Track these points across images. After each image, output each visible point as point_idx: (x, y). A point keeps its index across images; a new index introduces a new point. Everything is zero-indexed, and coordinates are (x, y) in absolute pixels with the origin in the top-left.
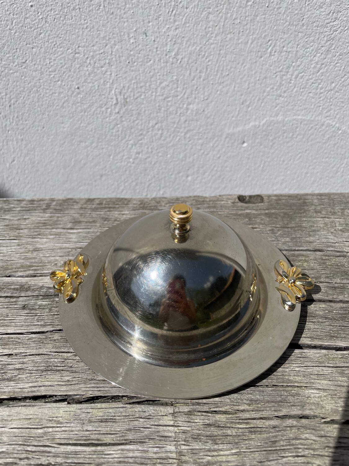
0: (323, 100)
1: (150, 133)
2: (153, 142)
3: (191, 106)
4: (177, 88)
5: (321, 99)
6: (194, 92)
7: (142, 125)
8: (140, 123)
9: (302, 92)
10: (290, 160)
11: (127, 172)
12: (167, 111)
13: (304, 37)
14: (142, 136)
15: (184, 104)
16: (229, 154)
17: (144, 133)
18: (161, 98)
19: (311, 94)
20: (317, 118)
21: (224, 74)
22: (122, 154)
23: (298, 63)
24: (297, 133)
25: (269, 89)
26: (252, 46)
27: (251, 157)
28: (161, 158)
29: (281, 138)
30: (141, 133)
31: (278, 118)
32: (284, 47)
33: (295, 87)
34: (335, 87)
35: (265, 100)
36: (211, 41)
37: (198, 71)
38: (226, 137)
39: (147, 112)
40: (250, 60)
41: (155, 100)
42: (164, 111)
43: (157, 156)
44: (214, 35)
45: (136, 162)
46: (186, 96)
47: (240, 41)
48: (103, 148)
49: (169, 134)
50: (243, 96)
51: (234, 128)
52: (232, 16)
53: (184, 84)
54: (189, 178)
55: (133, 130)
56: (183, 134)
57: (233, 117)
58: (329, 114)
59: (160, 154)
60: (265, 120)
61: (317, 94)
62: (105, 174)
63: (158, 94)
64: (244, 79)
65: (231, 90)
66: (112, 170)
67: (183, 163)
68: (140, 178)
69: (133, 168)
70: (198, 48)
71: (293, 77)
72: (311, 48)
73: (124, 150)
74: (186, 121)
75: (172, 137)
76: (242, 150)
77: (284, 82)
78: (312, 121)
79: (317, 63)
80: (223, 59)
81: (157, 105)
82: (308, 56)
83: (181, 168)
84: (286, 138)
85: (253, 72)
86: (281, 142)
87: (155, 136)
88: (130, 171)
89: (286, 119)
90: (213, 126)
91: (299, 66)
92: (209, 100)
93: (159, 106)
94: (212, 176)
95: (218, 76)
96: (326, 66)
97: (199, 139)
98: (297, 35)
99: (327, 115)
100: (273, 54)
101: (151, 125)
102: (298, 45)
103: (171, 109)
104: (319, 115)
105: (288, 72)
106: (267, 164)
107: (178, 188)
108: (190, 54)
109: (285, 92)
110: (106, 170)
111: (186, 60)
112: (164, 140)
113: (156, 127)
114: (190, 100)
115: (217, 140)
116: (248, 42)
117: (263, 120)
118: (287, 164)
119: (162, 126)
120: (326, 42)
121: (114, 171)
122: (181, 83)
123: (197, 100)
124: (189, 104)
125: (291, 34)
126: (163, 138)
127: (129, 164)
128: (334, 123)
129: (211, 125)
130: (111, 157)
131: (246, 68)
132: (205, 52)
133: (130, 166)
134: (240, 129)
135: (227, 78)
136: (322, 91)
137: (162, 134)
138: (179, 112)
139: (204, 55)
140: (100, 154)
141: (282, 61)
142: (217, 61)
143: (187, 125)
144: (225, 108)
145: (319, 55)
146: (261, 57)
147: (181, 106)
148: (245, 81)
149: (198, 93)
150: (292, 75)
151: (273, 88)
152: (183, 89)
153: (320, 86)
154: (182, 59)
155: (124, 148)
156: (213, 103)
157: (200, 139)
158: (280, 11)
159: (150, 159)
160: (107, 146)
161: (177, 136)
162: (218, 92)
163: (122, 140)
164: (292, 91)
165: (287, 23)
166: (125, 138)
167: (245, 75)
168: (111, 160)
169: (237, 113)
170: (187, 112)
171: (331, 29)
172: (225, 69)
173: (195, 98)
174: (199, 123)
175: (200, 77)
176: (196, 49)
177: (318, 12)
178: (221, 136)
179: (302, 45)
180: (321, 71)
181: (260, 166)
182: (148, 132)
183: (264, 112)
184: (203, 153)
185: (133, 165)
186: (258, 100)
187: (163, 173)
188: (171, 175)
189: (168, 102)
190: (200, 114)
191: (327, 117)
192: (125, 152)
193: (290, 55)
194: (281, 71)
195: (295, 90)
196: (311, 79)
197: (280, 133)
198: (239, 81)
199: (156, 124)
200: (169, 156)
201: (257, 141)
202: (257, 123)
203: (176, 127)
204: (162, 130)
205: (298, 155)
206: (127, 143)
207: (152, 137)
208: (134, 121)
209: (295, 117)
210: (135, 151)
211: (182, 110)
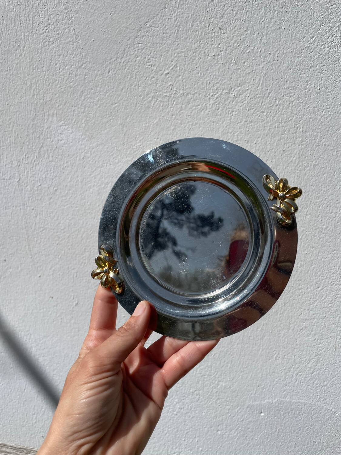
0: (319, 391)
1: (190, 396)
2: (192, 402)
3: (221, 383)
4: (211, 370)
5: (318, 391)
6: (223, 374)
7: (185, 390)
8: (184, 389)
9: (302, 385)
10: (300, 430)
11: (171, 421)
12: (204, 383)
13: (298, 351)
14: (185, 398)
15: (215, 381)
16: (250, 419)
17: (186, 395)
18: (199, 375)
19: (309, 387)
20: (316, 403)
21: (244, 366)
23: (297, 366)
24: (303, 412)
25: (277, 379)
26: (263, 352)
27: (268, 423)
28: (198, 414)
29: (290, 413)
30: (184, 395)
31: (286, 399)
32: (285, 356)
33: (296, 381)
34: (327, 385)
35: (275, 386)
36: (235, 347)
37: (226, 362)
38: (247, 408)
39: (189, 383)
40: (262, 360)
41: (195, 376)
42: (202, 383)
43: (195, 412)
44: (236, 344)
45: (179, 414)
46: (217, 376)
47: (254, 349)
49: (204, 399)
50: (258, 382)
51: (253, 401)
52: (248, 334)
53: (216, 369)
54: (219, 432)
55: (178, 393)
56: (215, 400)
57: (252, 394)
58: (325, 401)
59: (197, 412)
60: (276, 399)
61: (314, 387)
63: (198, 372)
64: (258, 371)
65: (249, 377)
67: (214, 420)
68: (180, 427)
69: (175, 418)
70: (226, 349)
71: (295, 374)
72: (305, 359)
74: (217, 392)
75: (206, 401)
76: (261, 418)
77: (288, 377)
78: (313, 405)
79: (311, 368)
80: (243, 357)
81: (197, 379)
82: (303, 363)
83: (212, 424)
84: (294, 414)
85: (265, 368)
86: (291, 416)
87: (194, 398)
88: (173, 420)
89: (293, 401)
90: (237, 398)
91: (297, 368)
92: (234, 381)
93: (198, 380)
94: (237, 434)
95: (240, 368)
96: (317, 370)
97: (226, 405)
98: (294, 350)
99: (324, 402)
100: (278, 358)
101: (191, 391)
102: (295, 356)
103: (206, 383)
104: (318, 401)
105: (290, 371)
106: (281, 431)
107: (210, 439)
108: (221, 352)
109: (289, 383)
111: (217, 355)
112: (201, 402)
113: (195, 393)
114: (220, 379)
115: (241, 408)
116: (259, 350)
117: (275, 399)
118: (297, 433)
119: (199, 393)
120: (315, 356)
122: (214, 368)
123: (225, 380)
124: (219, 381)
125: (289, 349)
126: (199, 401)
127: (173, 415)
128: (331, 409)
129: (236, 397)
131: (259, 365)
132: (231, 352)
133: (174, 417)
134: (257, 403)
135: (246, 369)
136: (317, 386)
137: (199, 398)
138: (212, 386)
139: (230, 354)
141: (285, 363)
142: (239, 358)
143: (218, 395)
144: (245, 387)
145: (311, 363)
146: (270, 360)
147: (214, 382)
148: (259, 373)
149: (226, 375)
150: (293, 373)
151: (280, 379)
152: (215, 372)
153: (316, 382)
154: (215, 354)
156: (237, 383)
157: (228, 405)
158: (280, 335)
159: (189, 414)
161: (210, 401)
162: (240, 377)
164: (295, 383)
165: (286, 343)
166: (172, 397)
167: (259, 369)
169: (255, 392)
170: (217, 386)
171: (317, 349)
172: (244, 363)
173: (224, 378)
174: (226, 394)
175: (227, 366)
176: (224, 349)
177: (307, 338)
178: (244, 405)
179: (297, 356)
180: (314, 373)
181: (276, 431)
182: (189, 395)
183: (275, 394)
184: (230, 415)
186: (270, 386)
187: (198, 425)
188: (205, 428)
189: (205, 378)
190: (228, 389)
191: (324, 403)
193: (290, 361)
194: (285, 370)
195: (297, 382)
196: (308, 377)
197: (289, 410)
198: (255, 371)
199: (195, 391)
200: (203, 414)
201: (272, 413)
202: (270, 401)
203: (210, 395)
204: (200, 395)
205: (305, 427)
207: (192, 399)
208: (179, 387)
209: (299, 401)
210: (179, 407)
211: (214, 385)
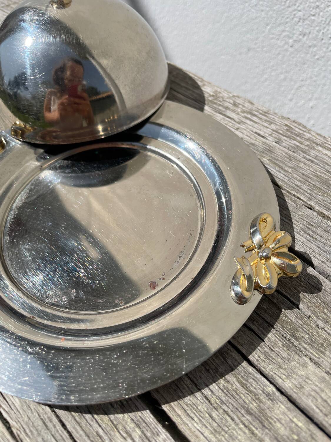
11: (280, 57)
22: (282, 28)
45: (296, 46)
48: (262, 11)
62: (254, 49)
66: (263, 47)
69: (288, 53)
73: (287, 23)
88: (284, 57)
110: (256, 44)
121: (265, 49)
127: (286, 46)
130: (268, 27)
133: (287, 50)
140: (256, 18)
155: (288, 20)
159: (315, 49)
160: (268, 9)
163: (289, 7)
168: (267, 31)
185: (291, 49)
192: (287, 25)
206: (294, 13)
210: (301, 29)
